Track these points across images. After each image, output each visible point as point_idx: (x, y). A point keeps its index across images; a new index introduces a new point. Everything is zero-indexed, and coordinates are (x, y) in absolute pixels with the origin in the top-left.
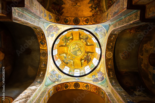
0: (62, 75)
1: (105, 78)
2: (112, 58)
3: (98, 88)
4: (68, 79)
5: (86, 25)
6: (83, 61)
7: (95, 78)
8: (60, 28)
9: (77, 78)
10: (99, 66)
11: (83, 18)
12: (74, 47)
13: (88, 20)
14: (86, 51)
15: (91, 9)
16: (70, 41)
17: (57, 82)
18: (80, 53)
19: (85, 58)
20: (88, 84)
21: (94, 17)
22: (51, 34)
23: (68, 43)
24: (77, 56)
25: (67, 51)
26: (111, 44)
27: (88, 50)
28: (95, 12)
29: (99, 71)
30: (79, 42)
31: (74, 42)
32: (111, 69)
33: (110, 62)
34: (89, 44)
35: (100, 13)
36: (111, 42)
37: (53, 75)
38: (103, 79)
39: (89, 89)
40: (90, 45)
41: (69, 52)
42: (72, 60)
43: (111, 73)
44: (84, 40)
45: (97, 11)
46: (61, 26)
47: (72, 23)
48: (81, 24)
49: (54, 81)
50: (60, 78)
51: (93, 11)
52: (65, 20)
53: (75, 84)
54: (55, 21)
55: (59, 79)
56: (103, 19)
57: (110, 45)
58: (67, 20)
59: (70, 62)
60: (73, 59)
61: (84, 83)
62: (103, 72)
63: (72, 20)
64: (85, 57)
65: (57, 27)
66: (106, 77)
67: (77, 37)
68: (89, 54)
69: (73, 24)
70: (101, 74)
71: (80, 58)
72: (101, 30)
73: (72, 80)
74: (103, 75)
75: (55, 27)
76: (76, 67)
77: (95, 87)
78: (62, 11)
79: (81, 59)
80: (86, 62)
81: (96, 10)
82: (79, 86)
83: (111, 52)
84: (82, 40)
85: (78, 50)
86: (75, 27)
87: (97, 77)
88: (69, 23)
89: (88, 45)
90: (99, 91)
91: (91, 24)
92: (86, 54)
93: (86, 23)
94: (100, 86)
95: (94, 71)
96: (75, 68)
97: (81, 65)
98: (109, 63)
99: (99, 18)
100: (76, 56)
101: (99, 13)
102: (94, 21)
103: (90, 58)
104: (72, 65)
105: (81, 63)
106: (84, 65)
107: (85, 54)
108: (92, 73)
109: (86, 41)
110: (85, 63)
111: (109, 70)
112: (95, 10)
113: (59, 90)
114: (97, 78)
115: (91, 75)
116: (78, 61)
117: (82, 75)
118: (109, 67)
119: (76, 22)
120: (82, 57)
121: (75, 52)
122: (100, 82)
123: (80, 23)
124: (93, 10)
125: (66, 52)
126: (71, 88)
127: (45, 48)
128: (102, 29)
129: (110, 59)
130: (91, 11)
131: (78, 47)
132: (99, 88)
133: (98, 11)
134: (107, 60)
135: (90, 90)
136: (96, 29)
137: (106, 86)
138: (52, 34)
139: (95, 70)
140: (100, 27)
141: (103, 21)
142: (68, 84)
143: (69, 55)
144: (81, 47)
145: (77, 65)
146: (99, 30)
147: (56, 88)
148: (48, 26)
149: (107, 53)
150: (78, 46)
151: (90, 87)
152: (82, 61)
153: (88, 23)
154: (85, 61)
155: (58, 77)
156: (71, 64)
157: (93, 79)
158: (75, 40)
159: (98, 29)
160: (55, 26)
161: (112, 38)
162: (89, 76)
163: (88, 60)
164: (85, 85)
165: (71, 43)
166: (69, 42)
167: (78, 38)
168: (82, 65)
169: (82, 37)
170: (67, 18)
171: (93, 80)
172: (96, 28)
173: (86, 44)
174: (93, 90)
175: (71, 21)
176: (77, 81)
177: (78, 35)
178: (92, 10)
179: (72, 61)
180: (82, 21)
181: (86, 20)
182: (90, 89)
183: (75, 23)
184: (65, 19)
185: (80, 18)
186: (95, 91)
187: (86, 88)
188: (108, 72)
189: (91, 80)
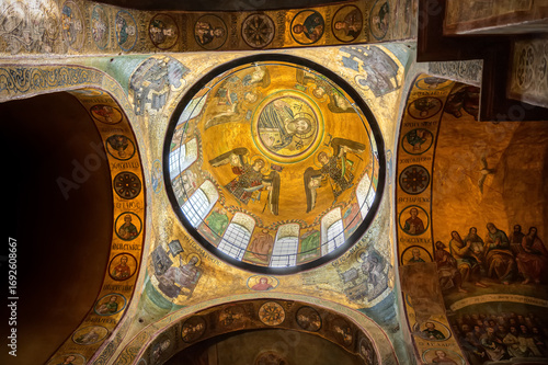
0: (168, 106)
1: (176, 301)
2: (258, 325)
3: (131, 283)
4: (152, 138)
5: (397, 220)
6: (235, 160)
7: (170, 256)
8: (382, 101)
9: (159, 175)
10: (222, 265)
11: (427, 206)
12: (295, 111)
13: (420, 231)
14: (281, 169)
15: (464, 234)
16: (325, 96)
17: (131, 100)
18: (269, 143)
19: (250, 171)
20: (141, 236)
21: (428, 260)
22: (355, 59)
23: (314, 86)
24: (256, 131)
25: (278, 85)
26: (318, 324)
27: (284, 179)
28: (450, 255)
29: (199, 268)
30: (322, 136)
31: (322, 115)
32: (213, 327)
33: (244, 319)
34: (311, 184)
35: (447, 278)
36: (327, 323)
37: (163, 74)
38: (171, 291)
39: (121, 241)
40: (308, 190)
41: (274, 91)
42: (237, 112)
43: (199, 327)
44: (333, 161)
45: (455, 265)
46: (395, 110)
47: (407, 161)
48: (402, 200)
49: (136, 86)
50: (153, 107)
51: (455, 248)
52: (420, 134)
53: (136, 177)
54: (417, 97)
55: (149, 101)
56: (419, 303)
57: (312, 319)
58: (420, 139)
59: (228, 103)
60: (244, 113)
61: (141, 215)
62: (197, 290)
63: (419, 160)
64: (256, 168)
65: (390, 88)
66: (180, 307)
67: (341, 130)
68: (270, 188)
69: (403, 166)
70: (188, 280)
71: (249, 144)
72: (373, 280)
73: (149, 158)
74: (184, 289)
75: (388, 81)
76: (205, 138)
77: (132, 269)
78: (463, 112)
79: (246, 150)
80: (235, 176)
81: (460, 260)
82: (128, 197)
83: (283, 319)
84: (330, 152)
85: (283, 131)
86: (388, 166)
87: (176, 262)
88: (409, 147)
89: (307, 182)
90: (117, 287)
91: (402, 248)
92: (267, 171)
93: (403, 224)
94: (141, 287)
95: (198, 246)
96: (202, 134)
97: (218, 154)
98: (237, 316)
99: (423, 287)
100: (256, 124)
101: (446, 274)
102: (413, 260)
103: (249, 195)
104: (215, 113)
105: (227, 155)
106: (217, 170)
107: (267, 167)
108: (190, 237)
109: (325, 169)
110: (226, 171)
111: (210, 317)
112: (460, 256)
113: (97, 116)
114: (170, 263)
115: (181, 234)
116: (233, 136)
117: (176, 186)
118: (223, 317)
119: (410, 176)
120: (255, 153)
121: (276, 121)
122: (155, 282)
123: (405, 195)
124: (463, 244)
125: (272, 80)
126: (112, 161)
127: (287, 36)
128: (379, 288)
129: (255, 317)
130: (455, 235)
131: (296, 132)
132: (131, 289)
133: (454, 271)
134: (249, 307)
135: (116, 247)
136: (377, 259)
137: (143, 314)
138: (356, 62)
139: (204, 251)
140: (386, 275)
141: (414, 305)
142: (131, 149)
143: (258, 96)
144: (299, 145)
145: (217, 137)
146: (375, 272)
147: (105, 105)
148: (394, 58)
149: (277, 305)
150: (303, 133)
151: (131, 243)
152: (234, 156)
153: (406, 229)
154: (236, 170)
155: (155, 95)
156: (220, 109)
157: (164, 246)
158: (328, 121)
159: (379, 267)
160: (392, 80)
161: (339, 330)
162: (175, 228)
163: (243, 184)
164: (136, 223)
165: (314, 99)
166: (320, 91)
167: (337, 134)
168: (218, 159)
169: (345, 154)
170: (429, 139)
171: (161, 247)
172: (382, 258)
173: (310, 169)
174: (118, 259)
175: (415, 157)
176: (148, 182)
177: (353, 138)
178: (460, 240)
179: (230, 112)
180: (416, 203)
181: (418, 222)
182: (121, 247)
183: (404, 176)
184: (427, 132)
185: (426, 194)
186: (116, 270)
187: (122, 227)
188: (202, 317)
189: (157, 238)
